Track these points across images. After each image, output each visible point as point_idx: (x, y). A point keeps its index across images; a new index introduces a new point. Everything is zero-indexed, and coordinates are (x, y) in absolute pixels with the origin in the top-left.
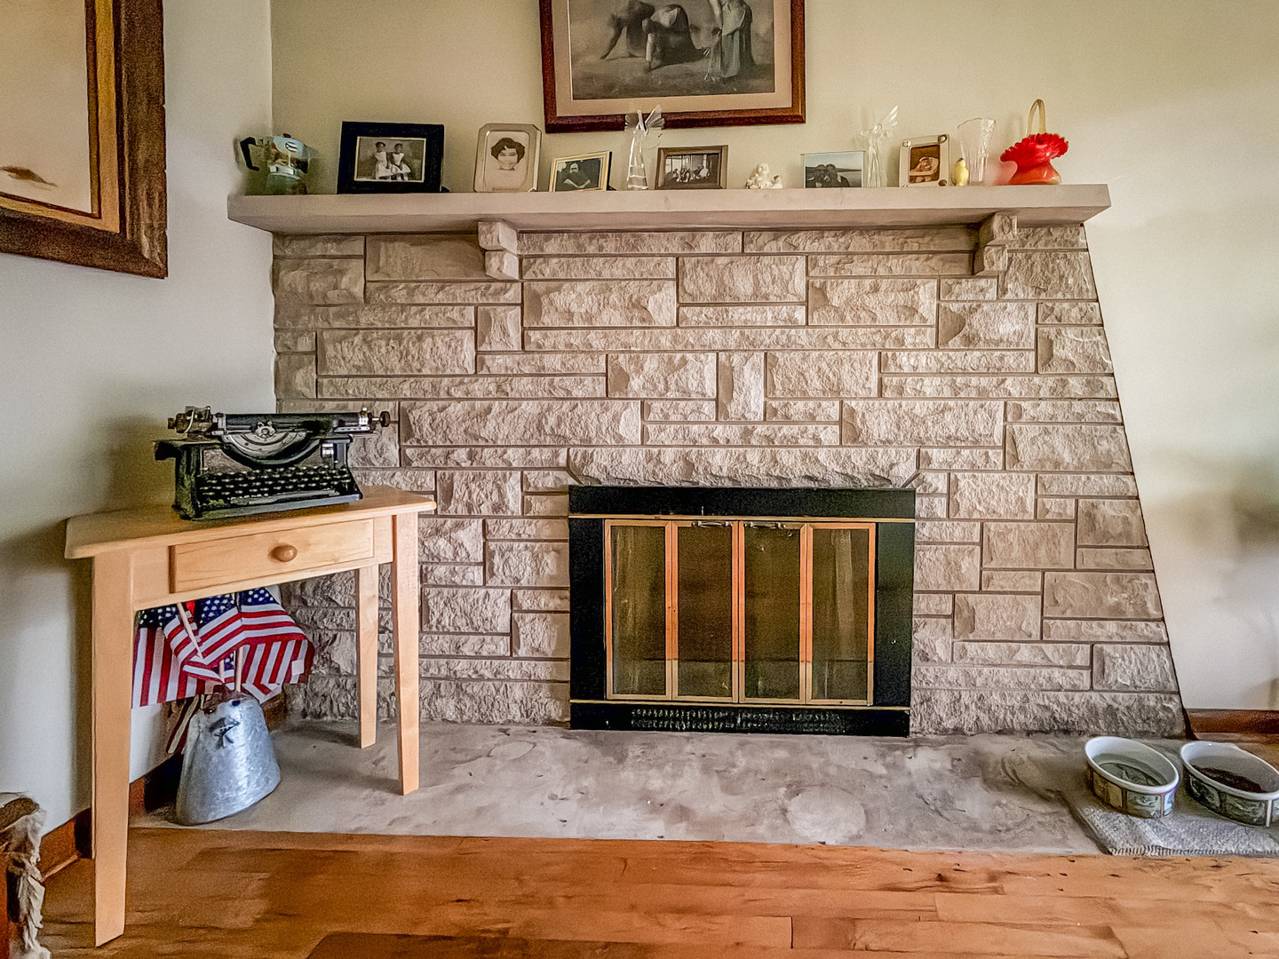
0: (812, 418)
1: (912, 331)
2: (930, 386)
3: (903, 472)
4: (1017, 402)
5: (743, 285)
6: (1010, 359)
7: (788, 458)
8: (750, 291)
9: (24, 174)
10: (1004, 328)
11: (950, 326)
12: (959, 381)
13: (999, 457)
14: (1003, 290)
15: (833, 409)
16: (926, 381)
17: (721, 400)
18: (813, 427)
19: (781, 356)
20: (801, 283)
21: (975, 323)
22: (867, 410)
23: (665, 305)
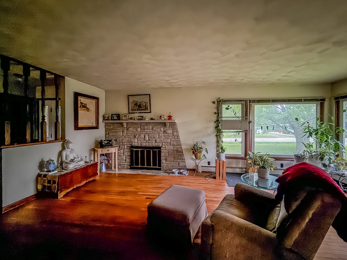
1: (161, 132)
3: (161, 145)
4: (171, 139)
5: (146, 128)
6: (170, 135)
7: (150, 144)
9: (92, 124)
10: (169, 132)
11: (164, 132)
12: (165, 137)
13: (169, 144)
14: (169, 128)
15: (154, 139)
16: (162, 137)
17: (144, 138)
18: (152, 141)
19: (149, 134)
20: (151, 128)
21: (166, 131)
22: (157, 139)
23: (139, 129)
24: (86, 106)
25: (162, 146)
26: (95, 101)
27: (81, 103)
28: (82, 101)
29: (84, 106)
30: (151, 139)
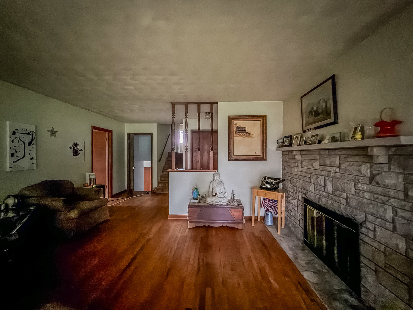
0: (339, 196)
1: (362, 178)
2: (367, 195)
3: (360, 218)
4: (396, 208)
6: (392, 193)
7: (336, 204)
8: (329, 163)
9: (256, 153)
10: (389, 181)
11: (372, 178)
12: (376, 196)
13: (390, 226)
14: (390, 169)
15: (344, 195)
16: (366, 194)
17: (325, 187)
18: (340, 198)
19: (334, 179)
20: (337, 162)
21: (378, 178)
22: (352, 198)
23: (316, 165)
24: (245, 131)
25: (365, 221)
26: (261, 121)
27: (237, 127)
28: (238, 125)
29: (242, 131)
30: (337, 193)
